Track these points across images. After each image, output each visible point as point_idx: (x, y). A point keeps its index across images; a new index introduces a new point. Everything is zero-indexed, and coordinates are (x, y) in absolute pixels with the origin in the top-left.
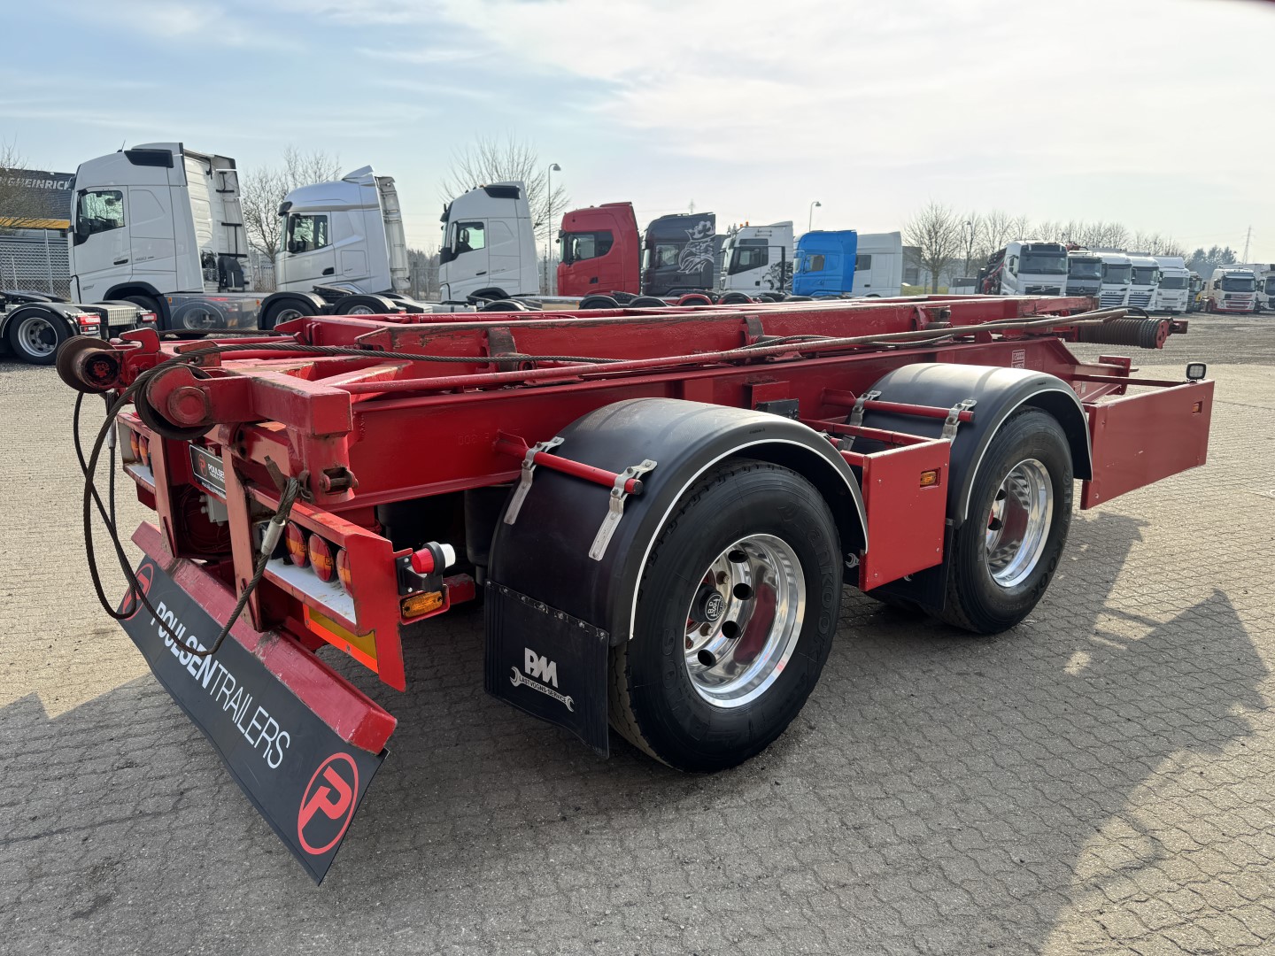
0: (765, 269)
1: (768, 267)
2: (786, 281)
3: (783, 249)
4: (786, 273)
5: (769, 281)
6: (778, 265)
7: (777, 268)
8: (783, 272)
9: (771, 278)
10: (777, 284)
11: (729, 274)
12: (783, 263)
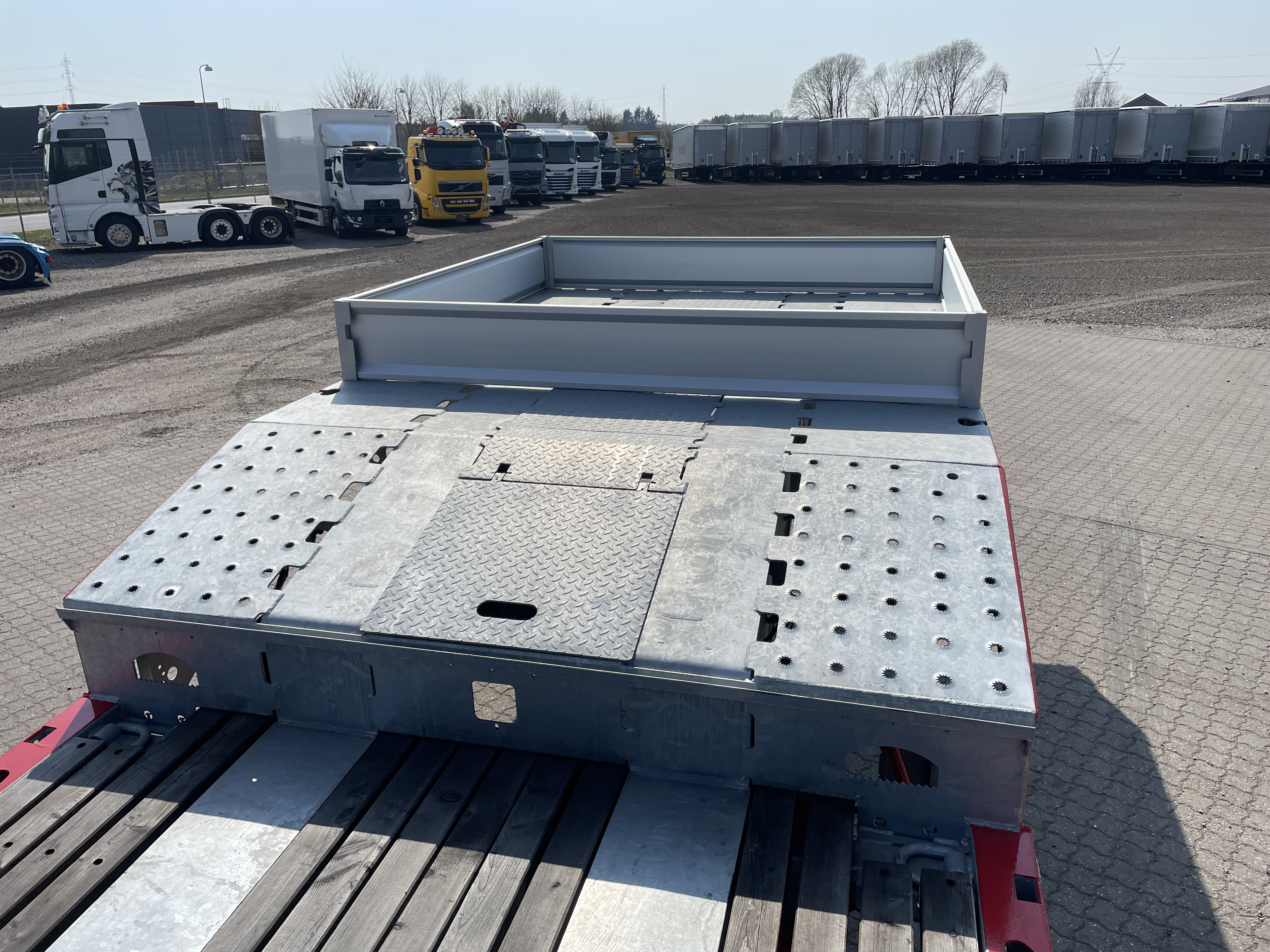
0: (108, 173)
1: (114, 169)
2: (146, 188)
3: (131, 142)
4: (143, 177)
5: (120, 190)
6: (128, 166)
7: (128, 171)
8: (138, 175)
9: (121, 186)
10: (134, 194)
11: (52, 183)
12: (135, 163)
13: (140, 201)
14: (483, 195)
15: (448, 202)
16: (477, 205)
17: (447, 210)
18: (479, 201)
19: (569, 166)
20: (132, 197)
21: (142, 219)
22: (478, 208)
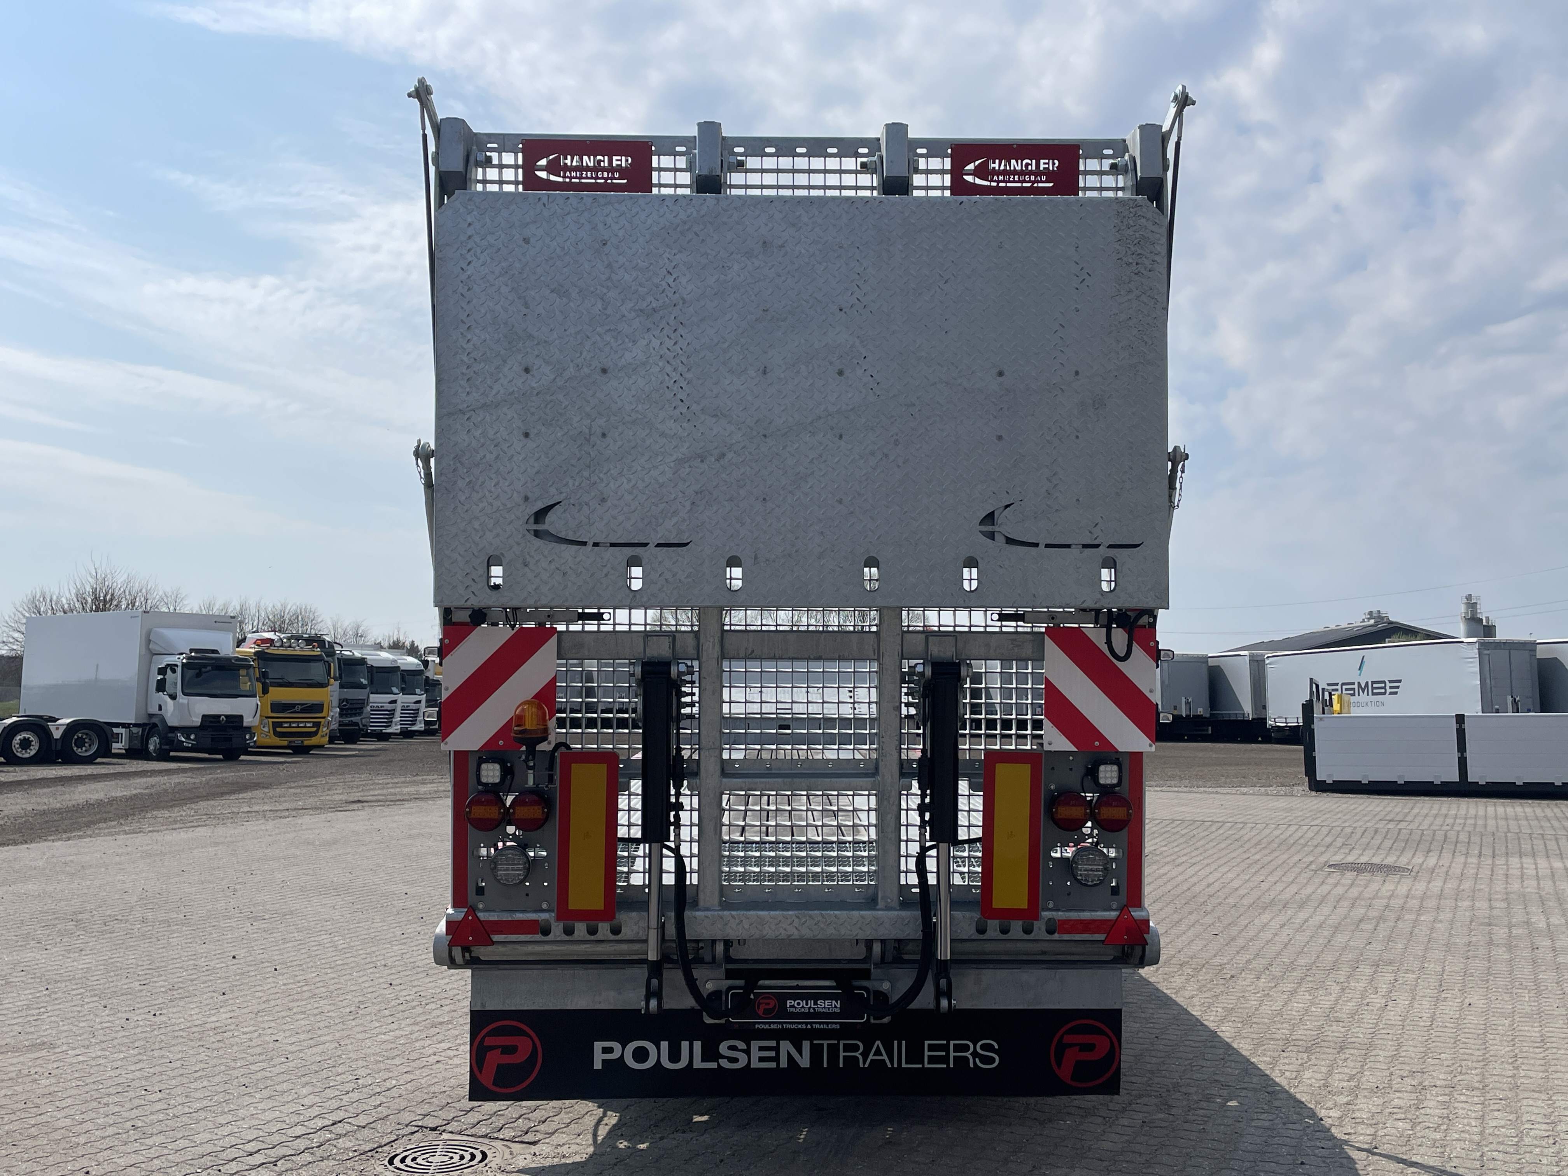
14: (324, 718)
15: (280, 725)
16: (314, 729)
17: (276, 734)
18: (317, 725)
19: (392, 697)
22: (315, 734)
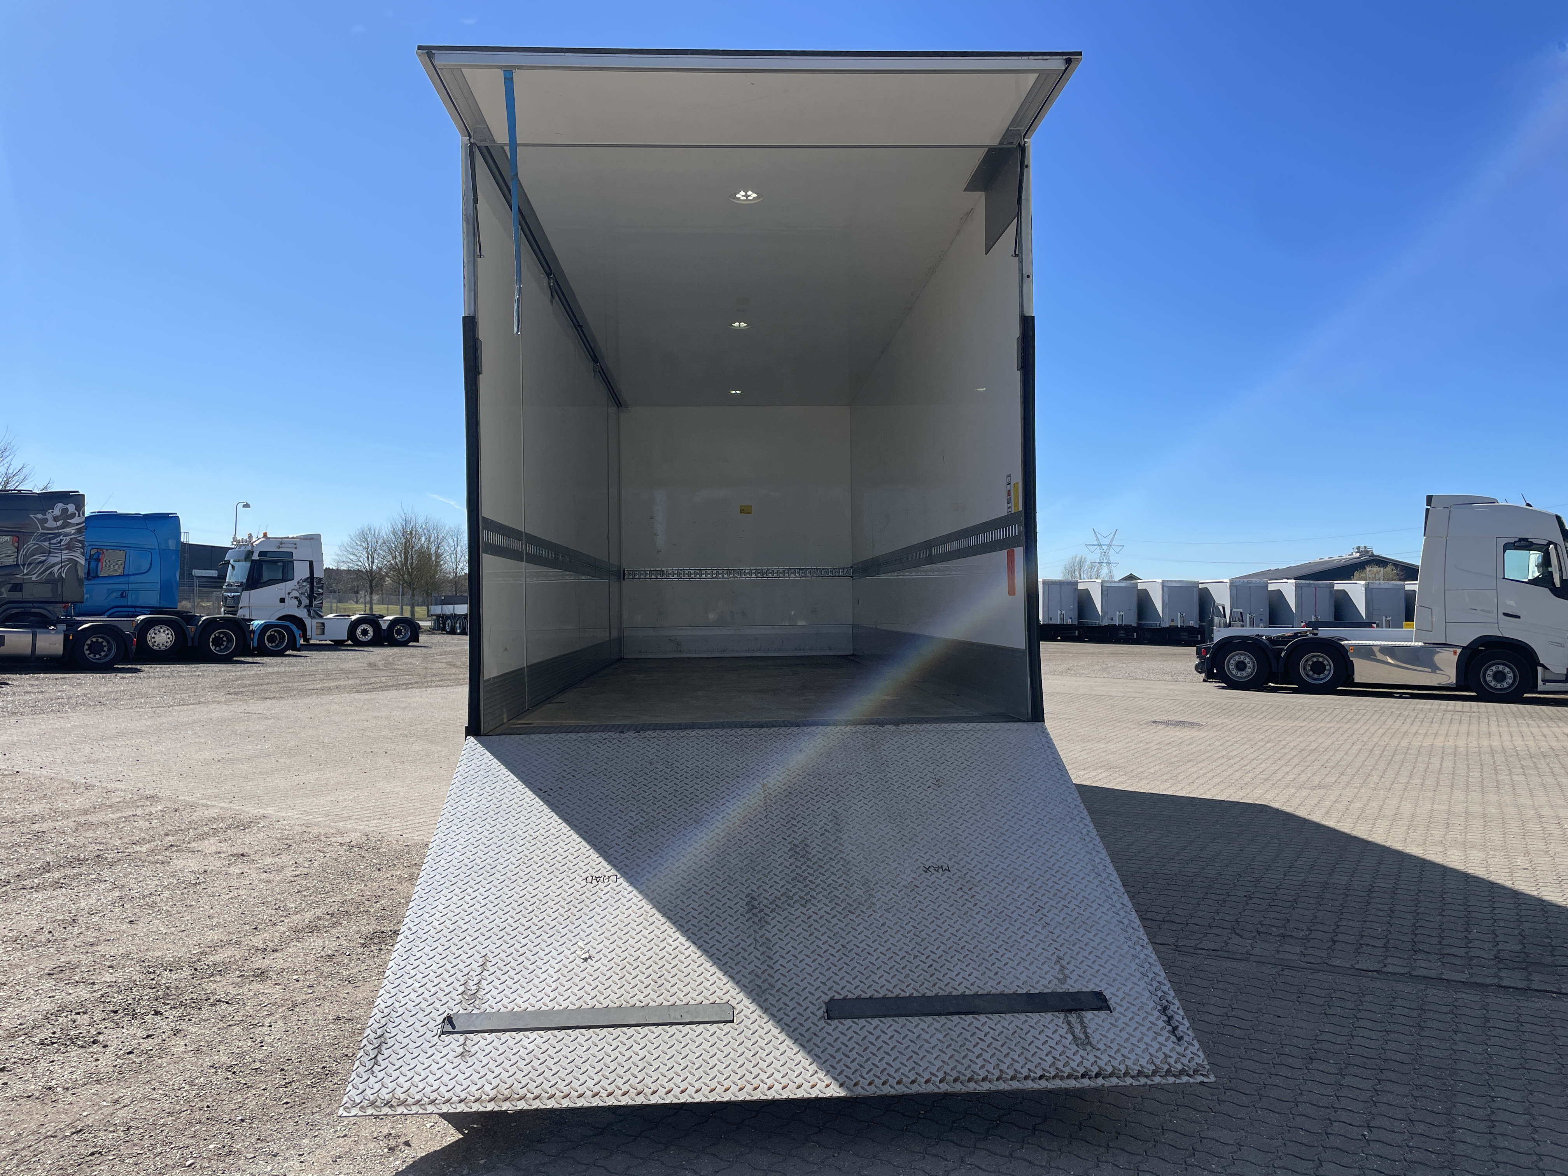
0: (290, 585)
1: (295, 582)
2: (316, 598)
3: (312, 562)
4: (315, 589)
5: (296, 598)
6: (306, 580)
7: (304, 584)
8: (312, 587)
9: (298, 595)
10: (305, 602)
12: (311, 579)
13: (309, 607)
20: (303, 604)
21: (308, 622)
